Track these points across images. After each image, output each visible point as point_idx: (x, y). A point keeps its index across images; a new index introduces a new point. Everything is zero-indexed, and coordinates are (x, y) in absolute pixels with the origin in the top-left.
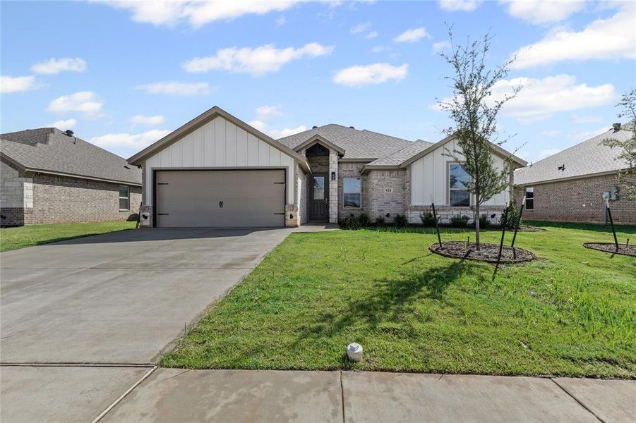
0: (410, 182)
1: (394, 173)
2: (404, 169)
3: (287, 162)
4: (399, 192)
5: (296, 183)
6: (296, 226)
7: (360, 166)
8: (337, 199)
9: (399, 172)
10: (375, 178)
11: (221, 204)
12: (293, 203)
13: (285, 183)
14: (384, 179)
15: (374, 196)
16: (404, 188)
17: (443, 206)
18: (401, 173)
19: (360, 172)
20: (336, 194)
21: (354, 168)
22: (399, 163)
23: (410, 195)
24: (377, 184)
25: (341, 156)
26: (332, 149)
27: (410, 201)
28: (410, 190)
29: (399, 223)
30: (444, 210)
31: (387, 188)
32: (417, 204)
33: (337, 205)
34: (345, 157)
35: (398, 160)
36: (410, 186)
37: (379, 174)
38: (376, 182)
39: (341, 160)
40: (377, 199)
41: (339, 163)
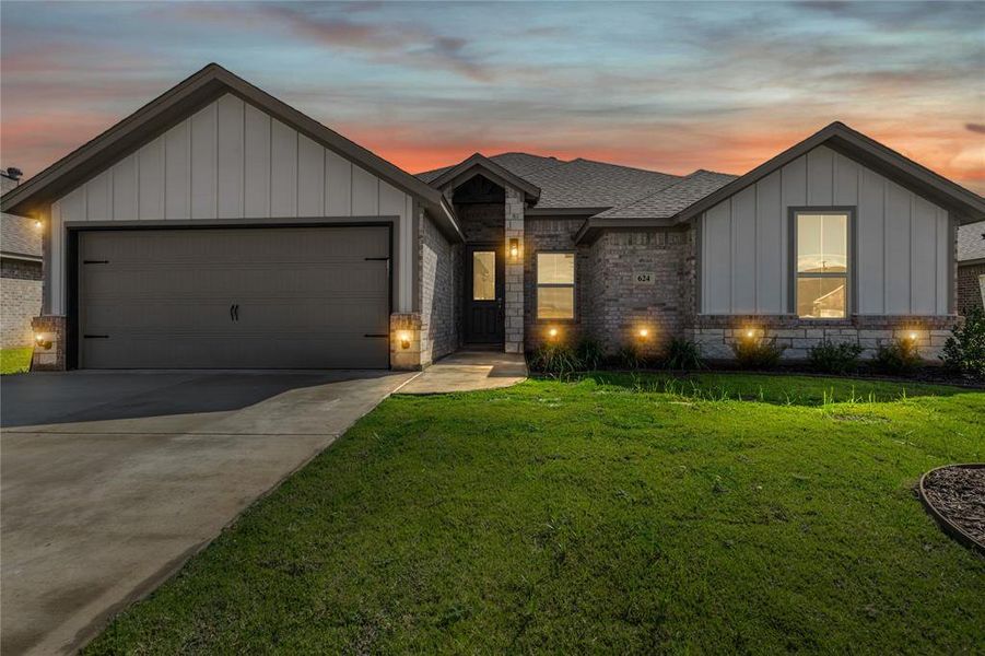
0: (697, 257)
1: (658, 238)
2: (682, 228)
3: (398, 207)
4: (670, 283)
5: (417, 258)
6: (418, 368)
7: (574, 226)
8: (522, 300)
9: (670, 235)
10: (611, 251)
11: (234, 310)
12: (409, 308)
13: (391, 258)
14: (633, 252)
15: (610, 293)
16: (682, 273)
17: (781, 317)
18: (674, 237)
19: (573, 238)
20: (521, 287)
21: (560, 229)
22: (671, 214)
23: (698, 287)
24: (616, 265)
25: (530, 201)
26: (512, 186)
27: (698, 305)
28: (698, 277)
29: (680, 360)
30: (783, 327)
31: (641, 274)
32: (716, 312)
33: (521, 312)
34: (540, 205)
35: (667, 206)
36: (698, 267)
37: (622, 239)
38: (613, 258)
39: (530, 213)
40: (616, 300)
41: (527, 218)
